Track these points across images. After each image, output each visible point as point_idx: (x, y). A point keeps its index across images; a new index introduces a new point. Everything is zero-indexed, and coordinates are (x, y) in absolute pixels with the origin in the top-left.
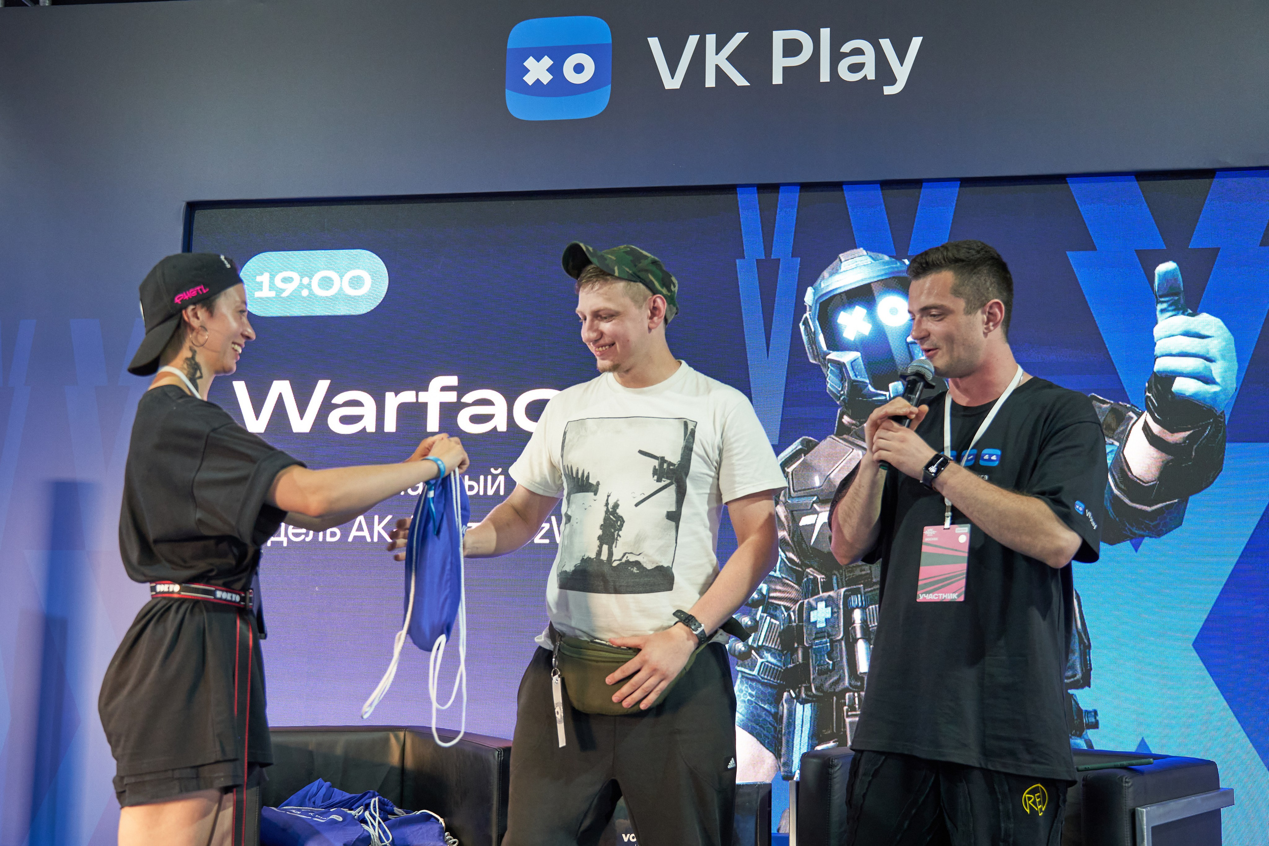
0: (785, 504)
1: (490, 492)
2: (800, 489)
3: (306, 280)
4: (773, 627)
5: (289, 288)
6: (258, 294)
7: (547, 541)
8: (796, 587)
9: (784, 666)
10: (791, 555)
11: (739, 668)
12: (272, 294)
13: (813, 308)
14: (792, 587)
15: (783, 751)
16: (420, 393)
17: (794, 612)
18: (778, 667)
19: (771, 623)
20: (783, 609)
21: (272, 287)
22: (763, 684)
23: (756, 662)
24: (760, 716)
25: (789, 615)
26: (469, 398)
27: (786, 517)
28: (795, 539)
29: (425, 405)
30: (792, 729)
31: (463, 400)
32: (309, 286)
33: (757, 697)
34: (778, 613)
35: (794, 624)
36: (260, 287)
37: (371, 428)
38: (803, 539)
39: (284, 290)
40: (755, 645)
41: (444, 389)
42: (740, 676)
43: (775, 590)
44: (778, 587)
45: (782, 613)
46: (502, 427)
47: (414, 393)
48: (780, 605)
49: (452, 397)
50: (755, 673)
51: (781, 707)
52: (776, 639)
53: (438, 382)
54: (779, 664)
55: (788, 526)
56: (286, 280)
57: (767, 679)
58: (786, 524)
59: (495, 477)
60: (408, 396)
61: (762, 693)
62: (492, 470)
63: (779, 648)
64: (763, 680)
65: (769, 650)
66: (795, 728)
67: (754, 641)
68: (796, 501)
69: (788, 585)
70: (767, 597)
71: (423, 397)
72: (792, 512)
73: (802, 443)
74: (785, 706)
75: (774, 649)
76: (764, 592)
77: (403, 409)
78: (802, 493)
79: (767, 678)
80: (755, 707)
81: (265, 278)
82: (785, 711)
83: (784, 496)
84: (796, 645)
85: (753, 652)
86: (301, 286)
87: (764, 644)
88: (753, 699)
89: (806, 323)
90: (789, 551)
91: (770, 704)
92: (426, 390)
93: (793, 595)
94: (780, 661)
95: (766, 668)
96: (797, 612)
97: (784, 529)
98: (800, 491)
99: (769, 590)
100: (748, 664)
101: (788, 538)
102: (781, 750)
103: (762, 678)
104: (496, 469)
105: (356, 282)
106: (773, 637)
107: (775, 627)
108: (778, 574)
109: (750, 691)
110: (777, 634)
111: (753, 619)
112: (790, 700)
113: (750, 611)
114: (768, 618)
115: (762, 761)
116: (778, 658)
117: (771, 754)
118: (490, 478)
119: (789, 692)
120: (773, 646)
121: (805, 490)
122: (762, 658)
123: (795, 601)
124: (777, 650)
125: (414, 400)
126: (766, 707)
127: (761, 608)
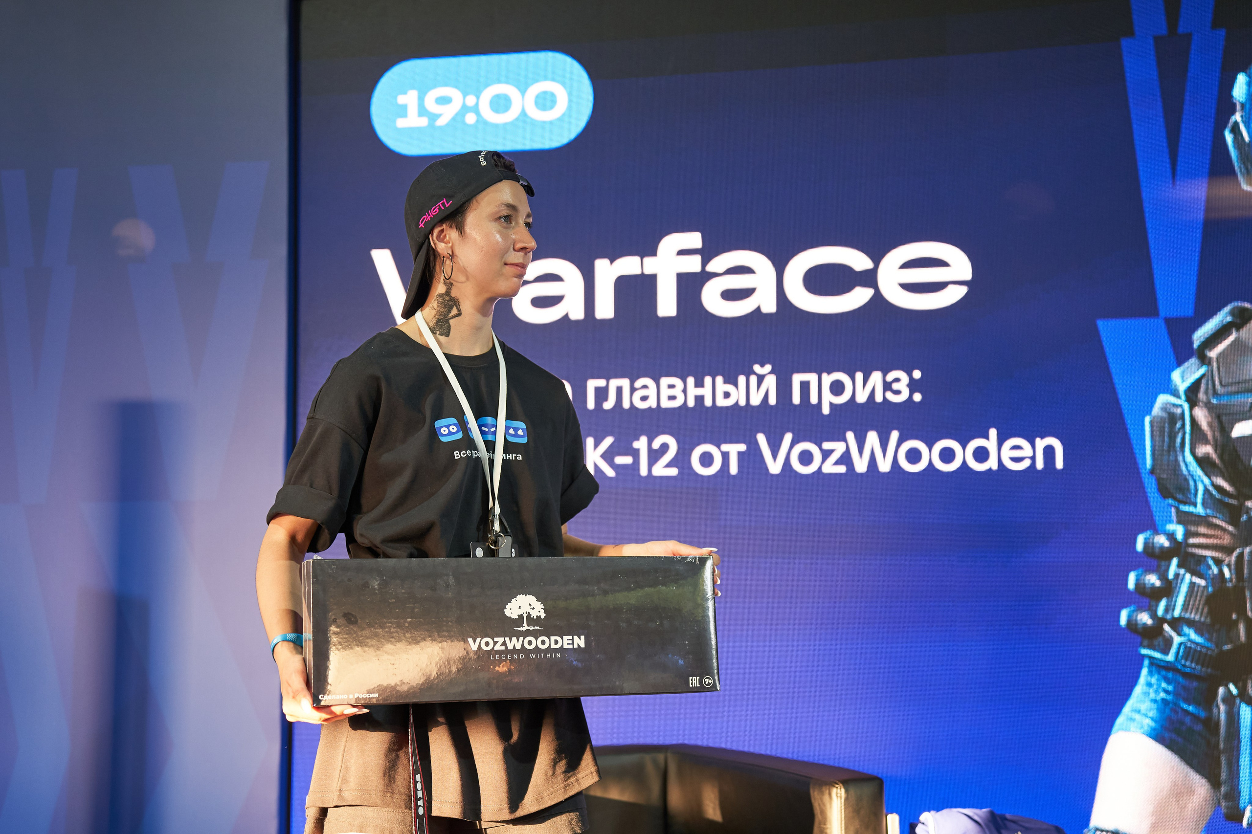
0: (1208, 406)
1: (756, 401)
2: (1230, 381)
3: (471, 100)
4: (1196, 589)
5: (447, 113)
6: (401, 123)
7: (842, 469)
8: (1230, 528)
9: (1217, 645)
10: (1220, 482)
11: (1144, 651)
12: (424, 122)
13: (1248, 106)
14: (1224, 530)
15: (1224, 776)
16: (647, 260)
17: (1229, 566)
18: (1208, 649)
19: (1192, 585)
20: (1211, 562)
21: (422, 111)
22: (1185, 675)
23: (1169, 642)
24: (1182, 723)
25: (1221, 572)
26: (719, 264)
27: (1210, 425)
28: (1226, 457)
29: (653, 277)
30: (1236, 743)
31: (710, 268)
32: (475, 109)
33: (1176, 694)
34: (1202, 568)
35: (1229, 585)
36: (403, 111)
37: (577, 313)
38: (1238, 456)
39: (438, 116)
40: (1169, 617)
41: (681, 253)
42: (1146, 662)
43: (1197, 535)
44: (1202, 530)
45: (1209, 568)
46: (770, 306)
47: (636, 259)
48: (1204, 557)
49: (693, 264)
50: (1170, 657)
51: (1215, 710)
52: (1201, 607)
53: (672, 243)
54: (1209, 645)
55: (1214, 438)
56: (444, 101)
57: (1190, 667)
58: (1210, 435)
59: (761, 379)
60: (629, 265)
61: (1185, 688)
62: (757, 368)
63: (1208, 620)
64: (1183, 669)
65: (1191, 623)
66: (1239, 741)
67: (1167, 610)
68: (1225, 400)
69: (1216, 527)
70: (1184, 544)
71: (650, 265)
72: (1219, 417)
73: (1232, 313)
74: (1222, 707)
75: (1199, 621)
76: (1180, 536)
77: (623, 284)
78: (1234, 388)
79: (1190, 665)
80: (1174, 710)
81: (410, 99)
82: (1223, 717)
83: (1206, 392)
84: (1234, 616)
85: (1166, 627)
86: (465, 109)
87: (1183, 614)
88: (1169, 698)
89: (1235, 130)
90: (1216, 476)
91: (1197, 704)
92: (653, 253)
93: (1227, 540)
94: (1209, 640)
95: (1189, 652)
96: (1233, 567)
97: (1206, 442)
98: (1232, 384)
99: (1188, 534)
100: (1159, 644)
101: (1214, 456)
102: (1219, 775)
103: (1184, 666)
104: (762, 366)
105: (546, 101)
106: (1196, 603)
107: (1198, 590)
108: (1200, 510)
109: (1164, 685)
110: (1203, 599)
111: (1163, 577)
112: (1229, 699)
113: (1159, 567)
114: (1188, 576)
115: (1191, 791)
116: (1206, 635)
117: (1203, 781)
118: (753, 379)
119: (1227, 686)
120: (1197, 617)
121: (1239, 383)
122: (1179, 634)
123: (1228, 550)
124: (1204, 624)
125: (638, 272)
126: (1191, 708)
127: (1175, 561)
